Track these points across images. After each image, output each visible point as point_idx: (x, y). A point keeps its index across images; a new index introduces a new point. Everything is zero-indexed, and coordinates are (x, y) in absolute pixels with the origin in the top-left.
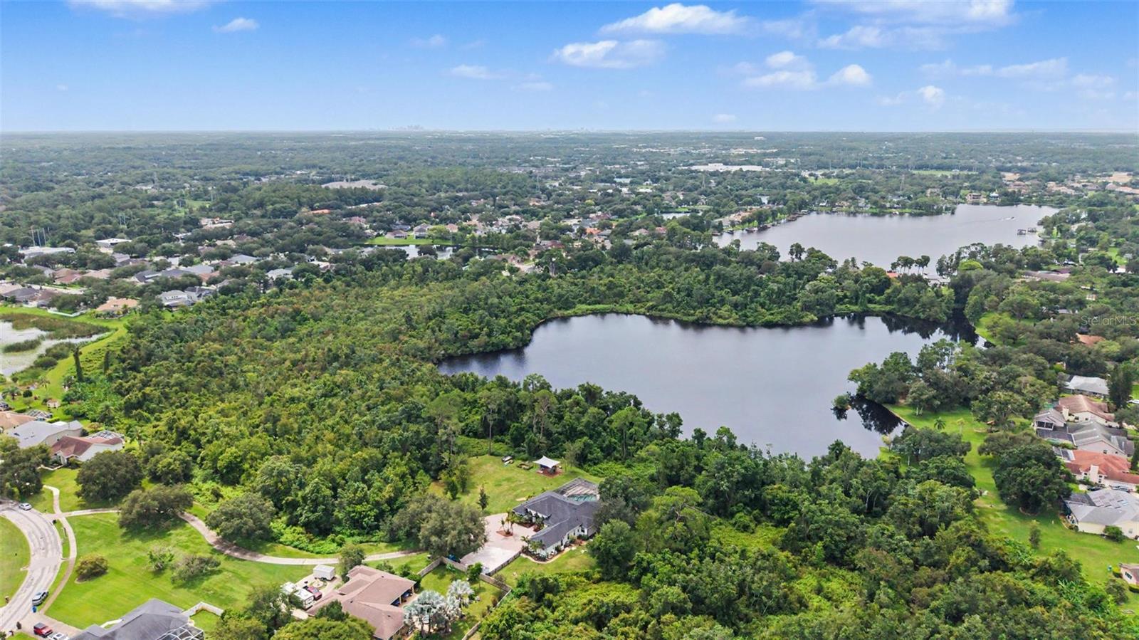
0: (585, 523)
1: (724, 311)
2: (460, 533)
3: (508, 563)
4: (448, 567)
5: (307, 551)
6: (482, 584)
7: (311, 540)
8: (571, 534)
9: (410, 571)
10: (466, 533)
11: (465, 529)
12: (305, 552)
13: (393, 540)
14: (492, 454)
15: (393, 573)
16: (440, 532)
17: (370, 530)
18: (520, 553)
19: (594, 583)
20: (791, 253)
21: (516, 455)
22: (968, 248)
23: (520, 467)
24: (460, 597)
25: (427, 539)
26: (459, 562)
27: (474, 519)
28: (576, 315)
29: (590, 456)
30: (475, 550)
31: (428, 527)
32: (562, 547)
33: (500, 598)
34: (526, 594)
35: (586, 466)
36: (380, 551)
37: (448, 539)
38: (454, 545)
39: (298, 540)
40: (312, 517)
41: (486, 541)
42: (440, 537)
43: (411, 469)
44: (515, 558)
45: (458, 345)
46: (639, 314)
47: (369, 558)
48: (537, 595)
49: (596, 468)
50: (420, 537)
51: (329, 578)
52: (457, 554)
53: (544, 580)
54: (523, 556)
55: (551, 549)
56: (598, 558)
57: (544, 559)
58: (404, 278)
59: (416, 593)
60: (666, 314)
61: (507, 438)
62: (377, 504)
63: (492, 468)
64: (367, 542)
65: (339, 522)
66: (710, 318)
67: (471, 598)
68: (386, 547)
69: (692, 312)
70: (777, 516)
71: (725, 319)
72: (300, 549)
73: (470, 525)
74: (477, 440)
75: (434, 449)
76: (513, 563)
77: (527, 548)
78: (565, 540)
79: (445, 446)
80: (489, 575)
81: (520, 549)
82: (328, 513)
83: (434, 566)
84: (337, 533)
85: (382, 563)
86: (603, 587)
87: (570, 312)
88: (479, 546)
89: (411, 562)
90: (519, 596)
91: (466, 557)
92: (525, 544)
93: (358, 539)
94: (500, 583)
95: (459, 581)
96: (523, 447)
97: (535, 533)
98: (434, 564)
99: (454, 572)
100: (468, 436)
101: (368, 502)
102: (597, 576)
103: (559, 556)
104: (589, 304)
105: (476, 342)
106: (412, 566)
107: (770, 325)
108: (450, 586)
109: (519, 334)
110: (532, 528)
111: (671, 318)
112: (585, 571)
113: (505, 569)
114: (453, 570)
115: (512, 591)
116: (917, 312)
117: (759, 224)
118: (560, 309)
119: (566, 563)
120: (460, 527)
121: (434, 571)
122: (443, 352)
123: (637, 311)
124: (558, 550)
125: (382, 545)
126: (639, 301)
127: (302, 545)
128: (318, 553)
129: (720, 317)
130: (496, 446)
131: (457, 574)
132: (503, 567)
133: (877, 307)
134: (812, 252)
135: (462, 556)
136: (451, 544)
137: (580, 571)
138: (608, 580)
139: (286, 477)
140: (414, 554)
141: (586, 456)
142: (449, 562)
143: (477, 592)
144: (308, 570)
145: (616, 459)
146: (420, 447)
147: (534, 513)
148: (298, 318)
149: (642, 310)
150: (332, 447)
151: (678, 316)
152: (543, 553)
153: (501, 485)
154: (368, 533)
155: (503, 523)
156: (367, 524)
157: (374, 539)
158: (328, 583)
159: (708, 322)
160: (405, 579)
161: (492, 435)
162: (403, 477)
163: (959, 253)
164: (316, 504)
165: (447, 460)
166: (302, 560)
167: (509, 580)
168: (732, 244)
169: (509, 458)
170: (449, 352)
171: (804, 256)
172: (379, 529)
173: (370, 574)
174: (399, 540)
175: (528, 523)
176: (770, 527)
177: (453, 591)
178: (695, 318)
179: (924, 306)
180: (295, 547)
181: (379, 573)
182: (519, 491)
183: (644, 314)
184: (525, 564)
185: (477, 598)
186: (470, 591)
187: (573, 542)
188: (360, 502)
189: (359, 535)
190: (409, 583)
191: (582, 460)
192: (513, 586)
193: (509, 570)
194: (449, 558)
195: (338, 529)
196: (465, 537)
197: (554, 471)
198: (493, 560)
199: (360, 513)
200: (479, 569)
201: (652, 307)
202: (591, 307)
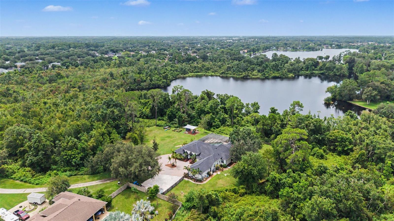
0: (224, 157)
1: (255, 72)
2: (141, 166)
3: (176, 184)
4: (132, 189)
5: (30, 183)
6: (160, 202)
7: (33, 176)
8: (216, 163)
9: (104, 194)
10: (145, 165)
11: (144, 162)
12: (28, 185)
13: (94, 173)
14: (157, 126)
15: (91, 196)
16: (126, 164)
17: (78, 167)
18: (183, 177)
19: (240, 196)
21: (171, 125)
22: (344, 52)
23: (174, 131)
24: (142, 214)
25: (116, 170)
26: (141, 186)
27: (150, 156)
28: (189, 77)
29: (214, 124)
30: (152, 177)
31: (117, 161)
32: (212, 172)
33: (174, 212)
34: (194, 207)
35: (212, 129)
36: (83, 180)
37: (132, 169)
38: (137, 173)
39: (24, 175)
40: (35, 159)
41: (160, 170)
42: (126, 168)
43: (108, 131)
44: (180, 181)
45: (136, 84)
46: (217, 76)
47: (72, 187)
48: (203, 207)
49: (218, 130)
50: (112, 169)
51: (39, 203)
52: (139, 180)
53: (209, 196)
54: (186, 179)
55: (205, 174)
56: (240, 178)
57: (200, 181)
58: (111, 65)
59: (108, 211)
60: (229, 75)
61: (166, 118)
62: (84, 150)
63: (158, 132)
64: (75, 175)
65: (55, 163)
66: (249, 76)
67: (152, 213)
68: (89, 178)
69: (241, 73)
70: (340, 149)
71: (256, 76)
72: (25, 182)
73: (149, 159)
74: (148, 120)
75: (123, 121)
76: (180, 184)
77: (188, 174)
78: (213, 168)
79: (130, 118)
80: (163, 194)
81: (183, 175)
82: (47, 156)
83: (123, 190)
84: (52, 170)
85: (83, 189)
86: (249, 199)
87: (187, 75)
88: (155, 174)
89: (106, 188)
90: (189, 209)
91: (145, 182)
92: (186, 171)
93: (68, 173)
94: (173, 199)
95: (142, 200)
96: (175, 121)
97: (191, 165)
98: (123, 188)
99: (137, 193)
100: (143, 118)
101: (77, 149)
102: (243, 191)
103: (210, 178)
104: (194, 73)
105: (145, 84)
106: (105, 190)
107: (275, 78)
108: (134, 205)
109: (165, 80)
110: (189, 162)
111: (230, 77)
112: (233, 188)
113: (174, 189)
114: (136, 192)
115: (182, 205)
117: (253, 53)
118: (182, 74)
119: (217, 183)
120: (140, 161)
121: (123, 193)
122: (128, 87)
123: (216, 75)
124: (209, 175)
125: (86, 177)
126: (216, 71)
127: (27, 179)
128: (37, 184)
129: (253, 75)
130: (159, 122)
131: (139, 195)
132: (172, 187)
133: (317, 72)
134: (281, 56)
135: (143, 181)
136: (135, 173)
137: (228, 188)
138: (249, 194)
139: (23, 136)
140: (108, 181)
141: (212, 124)
142: (133, 186)
143: (156, 208)
144: (24, 197)
145: (228, 126)
146: (114, 120)
147: (189, 152)
148: (59, 77)
149: (218, 74)
150: (60, 121)
151: (235, 76)
152: (199, 177)
153: (164, 140)
154: (76, 169)
155: (170, 159)
156: (75, 163)
157: (80, 173)
158: (39, 206)
159: (248, 77)
160: (99, 201)
161: (157, 118)
162: (103, 135)
163: (340, 55)
164: (37, 150)
165: (131, 126)
166: (23, 190)
167: (179, 197)
169: (167, 127)
170: (131, 87)
172: (84, 166)
173: (70, 198)
174: (98, 173)
175: (186, 159)
176: (335, 156)
177: (137, 209)
178: (242, 76)
179: (337, 69)
180: (22, 181)
181: (78, 197)
182: (176, 142)
183: (219, 76)
184: (188, 185)
185: (156, 212)
186: (151, 209)
187: (217, 169)
188: (71, 148)
189: (70, 171)
190: (102, 204)
191: (210, 126)
192: (182, 201)
193: (177, 189)
194: (133, 183)
195: (54, 167)
196: (144, 167)
197: (194, 132)
198: (165, 183)
199: (71, 156)
200: (157, 189)
201: (223, 73)
202: (195, 74)
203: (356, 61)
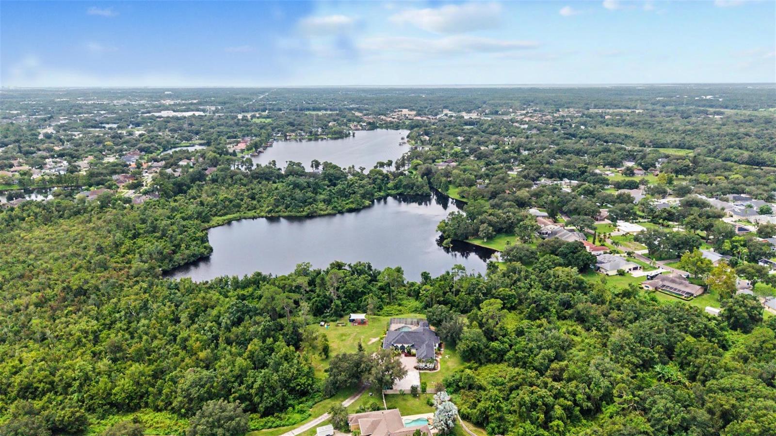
0: (435, 341)
3: (420, 378)
5: (284, 426)
7: (278, 418)
8: (434, 349)
12: (282, 428)
13: (330, 395)
18: (419, 371)
19: (475, 370)
20: (312, 166)
23: (338, 325)
28: (219, 225)
32: (436, 358)
44: (420, 375)
54: (422, 371)
60: (282, 214)
64: (316, 403)
68: (333, 400)
71: (325, 211)
72: (276, 427)
76: (422, 378)
89: (365, 402)
93: (309, 403)
102: (475, 365)
103: (439, 364)
104: (221, 216)
105: (180, 257)
106: (371, 404)
116: (415, 191)
118: (203, 223)
119: (448, 366)
122: (161, 269)
123: (259, 215)
125: (327, 401)
127: (276, 424)
128: (294, 424)
129: (321, 210)
134: (326, 165)
140: (358, 397)
147: (400, 345)
159: (315, 214)
163: (403, 157)
168: (270, 163)
169: (323, 323)
170: (163, 268)
171: (321, 167)
178: (305, 213)
179: (418, 187)
184: (428, 375)
188: (296, 377)
189: (307, 401)
195: (291, 402)
201: (270, 212)
202: (223, 218)
203: (433, 171)
